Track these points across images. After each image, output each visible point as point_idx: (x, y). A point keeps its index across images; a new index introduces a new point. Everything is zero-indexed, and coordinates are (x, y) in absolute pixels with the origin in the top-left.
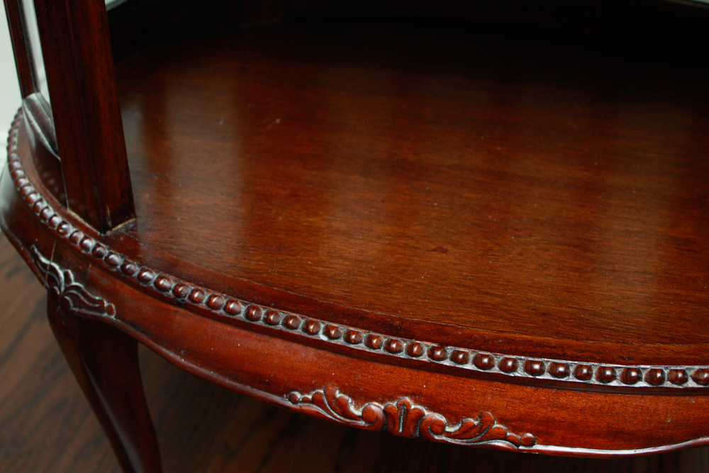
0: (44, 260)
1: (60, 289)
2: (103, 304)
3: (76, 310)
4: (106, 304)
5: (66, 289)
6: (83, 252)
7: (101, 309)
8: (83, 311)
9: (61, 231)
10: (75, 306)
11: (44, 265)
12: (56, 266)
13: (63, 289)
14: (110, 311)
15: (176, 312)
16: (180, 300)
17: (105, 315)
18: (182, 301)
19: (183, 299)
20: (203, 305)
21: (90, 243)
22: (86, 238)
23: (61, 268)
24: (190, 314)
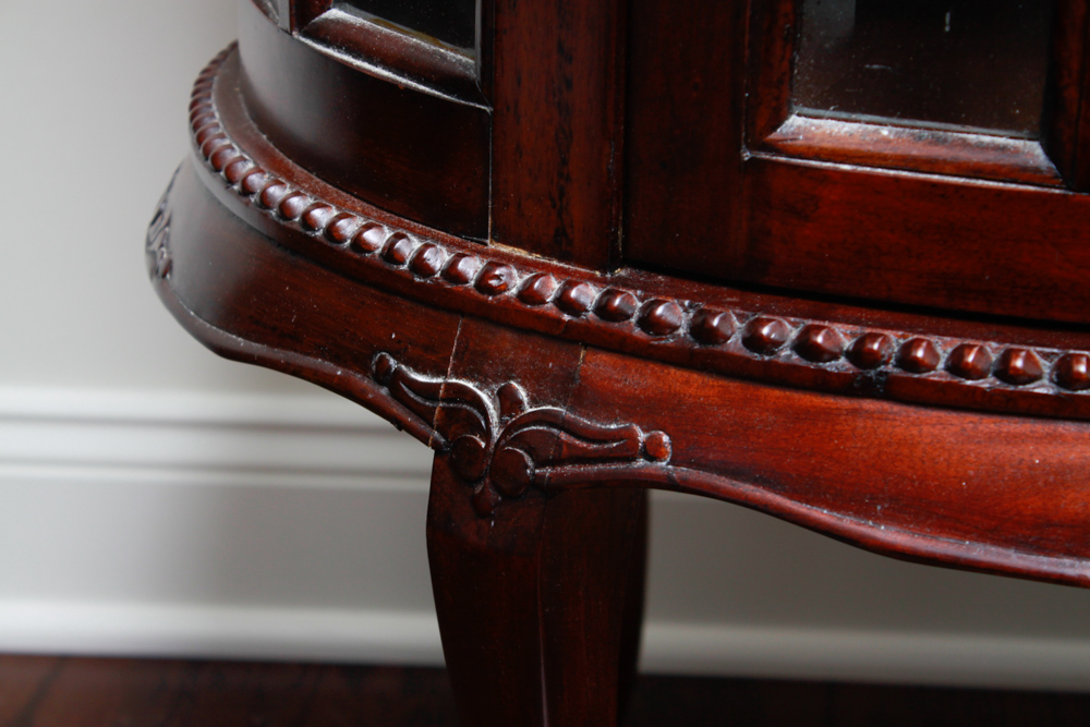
0: (422, 378)
1: (487, 435)
2: (633, 437)
3: (548, 471)
4: (642, 436)
5: (507, 429)
6: (566, 317)
7: (628, 452)
8: (568, 468)
9: (494, 282)
10: (540, 464)
11: (428, 391)
12: (470, 385)
13: (496, 432)
14: (651, 453)
15: (855, 412)
16: (872, 373)
17: (641, 462)
18: (881, 373)
19: (882, 368)
20: (939, 373)
21: (588, 295)
22: (570, 285)
23: (483, 385)
24: (896, 408)
